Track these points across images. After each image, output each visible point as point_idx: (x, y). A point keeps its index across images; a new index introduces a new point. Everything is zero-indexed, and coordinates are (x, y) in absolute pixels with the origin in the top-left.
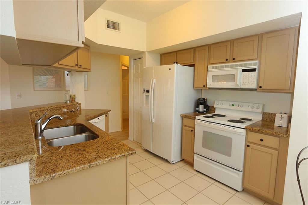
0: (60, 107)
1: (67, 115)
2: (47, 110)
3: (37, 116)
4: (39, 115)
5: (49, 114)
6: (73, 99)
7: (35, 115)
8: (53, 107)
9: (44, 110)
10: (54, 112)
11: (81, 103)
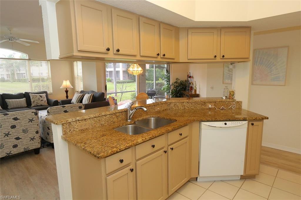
0: (204, 102)
1: (211, 112)
2: (187, 103)
3: (175, 106)
4: (178, 106)
5: (189, 106)
6: (232, 95)
7: (173, 105)
8: (195, 101)
9: (183, 102)
10: (196, 106)
11: (241, 102)
